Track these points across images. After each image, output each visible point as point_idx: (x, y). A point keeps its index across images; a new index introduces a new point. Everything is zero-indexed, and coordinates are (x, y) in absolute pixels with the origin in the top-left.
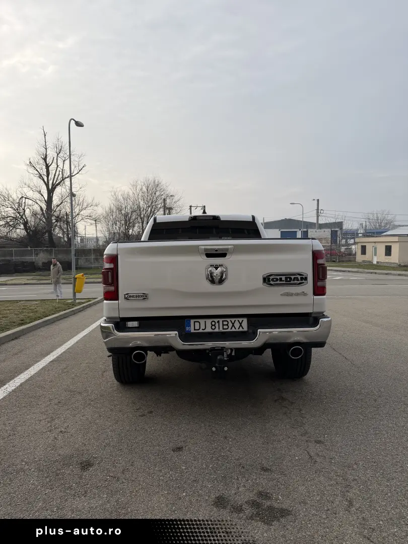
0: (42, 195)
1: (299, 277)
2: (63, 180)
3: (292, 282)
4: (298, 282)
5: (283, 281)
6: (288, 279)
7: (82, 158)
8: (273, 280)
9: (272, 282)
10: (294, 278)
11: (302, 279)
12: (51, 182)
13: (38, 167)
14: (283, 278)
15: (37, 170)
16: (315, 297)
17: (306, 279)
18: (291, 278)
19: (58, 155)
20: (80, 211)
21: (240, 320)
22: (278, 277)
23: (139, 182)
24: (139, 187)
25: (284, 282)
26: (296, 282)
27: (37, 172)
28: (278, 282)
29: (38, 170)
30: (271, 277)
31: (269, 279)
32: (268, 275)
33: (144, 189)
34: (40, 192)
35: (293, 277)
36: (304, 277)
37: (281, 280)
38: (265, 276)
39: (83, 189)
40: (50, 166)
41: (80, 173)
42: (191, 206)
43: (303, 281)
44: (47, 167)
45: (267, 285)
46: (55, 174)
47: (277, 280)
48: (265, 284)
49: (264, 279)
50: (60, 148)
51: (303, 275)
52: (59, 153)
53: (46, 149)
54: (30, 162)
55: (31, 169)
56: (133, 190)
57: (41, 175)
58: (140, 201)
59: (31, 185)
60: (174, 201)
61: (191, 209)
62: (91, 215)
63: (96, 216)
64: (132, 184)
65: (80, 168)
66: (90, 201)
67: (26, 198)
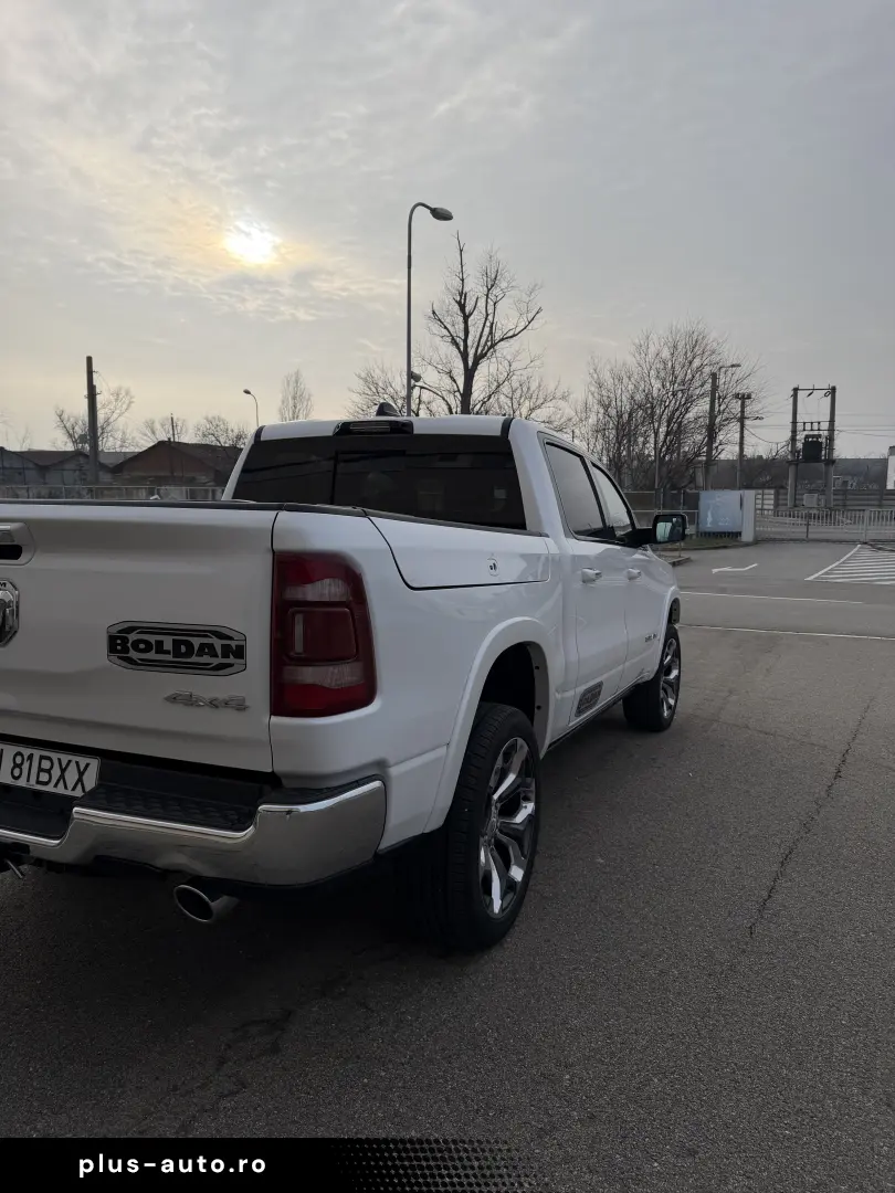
0: (454, 381)
1: (218, 643)
2: (493, 346)
3: (194, 659)
4: (215, 661)
5: (168, 652)
6: (183, 649)
7: (536, 292)
8: (136, 644)
9: (133, 654)
10: (202, 646)
11: (227, 651)
12: (471, 352)
13: (447, 321)
14: (168, 644)
15: (445, 328)
16: (274, 719)
17: (240, 652)
18: (190, 646)
19: (489, 290)
20: (532, 410)
21: (83, 761)
22: (152, 639)
23: (654, 337)
24: (652, 350)
25: (169, 658)
26: (205, 659)
27: (445, 332)
28: (152, 655)
29: (448, 326)
30: (133, 637)
31: (125, 640)
32: (126, 625)
33: (666, 354)
34: (450, 373)
35: (196, 642)
36: (233, 644)
37: (160, 647)
38: (114, 631)
39: (537, 363)
40: (471, 314)
41: (530, 327)
42: (796, 390)
43: (231, 660)
44: (466, 318)
45: (120, 662)
46: (482, 332)
47: (149, 646)
48: (114, 658)
49: (112, 640)
50: (493, 276)
51: (231, 638)
52: (492, 286)
53: (463, 280)
54: (434, 313)
55: (436, 328)
56: (638, 358)
57: (453, 339)
58: (653, 381)
59: (436, 358)
60: (735, 378)
61: (795, 396)
62: (553, 418)
63: (563, 420)
64: (637, 341)
65: (530, 316)
66: (551, 387)
67: (422, 387)
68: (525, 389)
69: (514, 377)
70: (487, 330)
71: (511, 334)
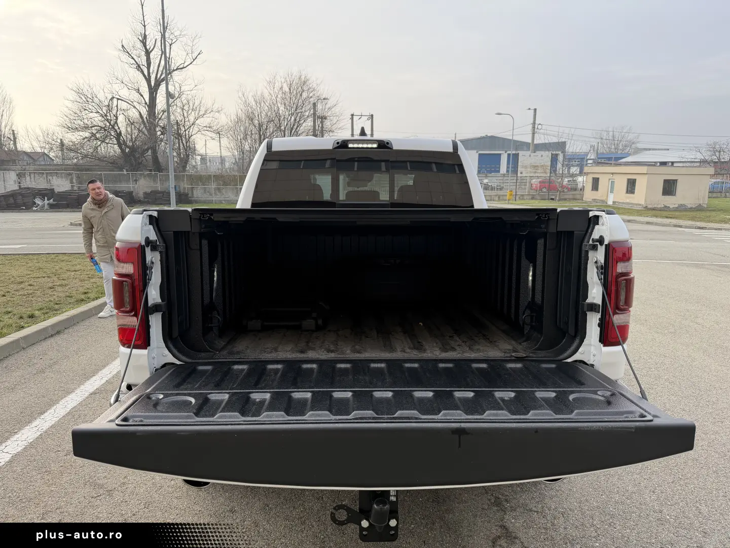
0: (142, 96)
2: (170, 73)
7: (198, 40)
12: (153, 77)
13: (134, 54)
15: (133, 58)
16: (604, 349)
20: (196, 119)
23: (278, 78)
24: (278, 85)
27: (132, 61)
29: (135, 57)
33: (286, 88)
34: (138, 91)
39: (199, 87)
40: (151, 51)
41: (194, 63)
42: (352, 115)
44: (148, 53)
46: (159, 64)
53: (145, 26)
54: (123, 46)
55: (125, 57)
56: (269, 89)
57: (139, 66)
58: (279, 105)
59: (126, 80)
60: (327, 106)
61: (352, 119)
62: (212, 125)
63: (218, 127)
64: (268, 80)
65: (195, 55)
66: (210, 105)
67: (118, 99)
68: (191, 105)
69: (184, 96)
70: (163, 62)
71: (181, 66)
